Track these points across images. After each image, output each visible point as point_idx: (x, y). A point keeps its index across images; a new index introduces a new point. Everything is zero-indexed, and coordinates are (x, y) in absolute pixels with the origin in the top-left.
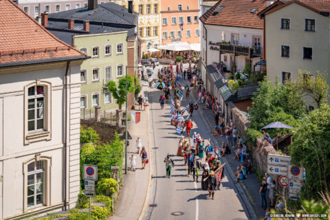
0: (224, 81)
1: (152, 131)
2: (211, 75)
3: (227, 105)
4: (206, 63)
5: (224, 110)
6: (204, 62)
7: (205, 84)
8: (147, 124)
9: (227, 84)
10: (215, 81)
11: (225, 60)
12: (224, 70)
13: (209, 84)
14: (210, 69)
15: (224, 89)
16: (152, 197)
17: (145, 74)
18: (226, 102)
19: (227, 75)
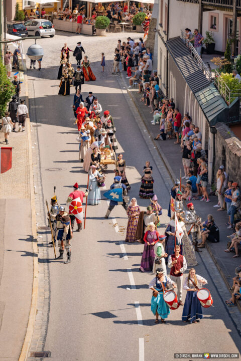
0: (209, 75)
1: (37, 188)
2: (179, 60)
3: (214, 132)
4: (167, 32)
5: (207, 143)
6: (162, 30)
7: (162, 81)
8: (28, 172)
9: (214, 83)
10: (187, 74)
11: (213, 26)
12: (209, 50)
13: (173, 81)
14: (176, 46)
15: (207, 95)
16: (39, 336)
17: (23, 57)
18: (212, 125)
19: (217, 60)
